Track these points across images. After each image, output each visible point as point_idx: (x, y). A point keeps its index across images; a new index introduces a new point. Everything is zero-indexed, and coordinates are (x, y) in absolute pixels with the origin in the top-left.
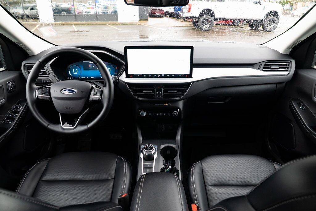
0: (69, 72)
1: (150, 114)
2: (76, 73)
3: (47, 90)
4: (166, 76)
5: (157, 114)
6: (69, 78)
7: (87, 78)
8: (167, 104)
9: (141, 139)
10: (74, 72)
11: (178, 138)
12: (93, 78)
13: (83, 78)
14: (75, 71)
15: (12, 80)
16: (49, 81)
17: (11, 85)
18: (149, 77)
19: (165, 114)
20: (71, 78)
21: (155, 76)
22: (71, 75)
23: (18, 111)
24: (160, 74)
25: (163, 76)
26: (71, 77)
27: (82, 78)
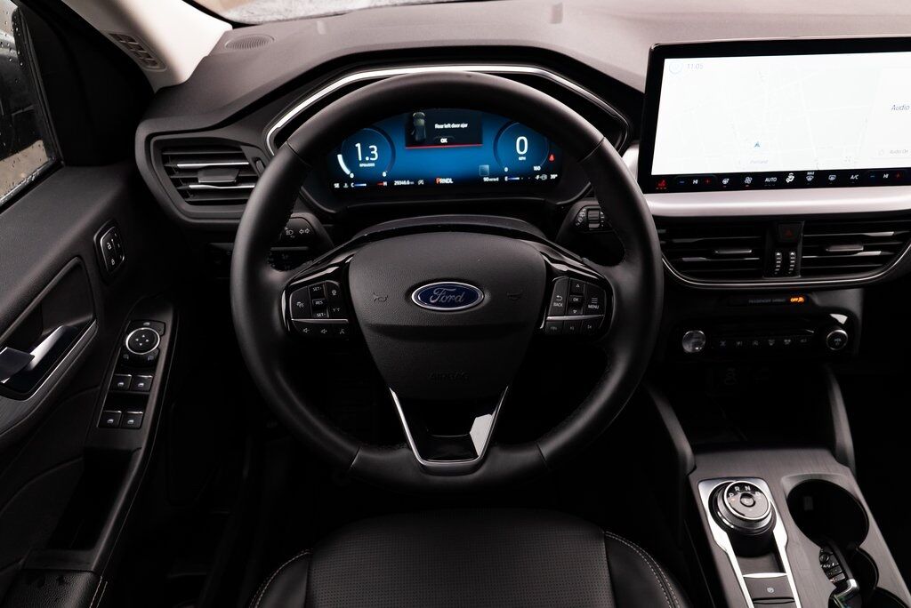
0: (340, 157)
1: (723, 343)
2: (370, 162)
3: (334, 293)
4: (822, 179)
5: (756, 343)
6: (337, 186)
7: (421, 182)
8: (801, 299)
9: (685, 446)
10: (363, 157)
11: (844, 436)
12: (449, 181)
13: (404, 183)
14: (366, 152)
15: (109, 220)
16: (307, 231)
17: (110, 247)
18: (742, 187)
19: (787, 341)
20: (346, 186)
21: (774, 179)
22: (347, 171)
23: (151, 358)
24: (795, 173)
25: (809, 179)
26: (349, 180)
27: (397, 183)
